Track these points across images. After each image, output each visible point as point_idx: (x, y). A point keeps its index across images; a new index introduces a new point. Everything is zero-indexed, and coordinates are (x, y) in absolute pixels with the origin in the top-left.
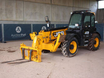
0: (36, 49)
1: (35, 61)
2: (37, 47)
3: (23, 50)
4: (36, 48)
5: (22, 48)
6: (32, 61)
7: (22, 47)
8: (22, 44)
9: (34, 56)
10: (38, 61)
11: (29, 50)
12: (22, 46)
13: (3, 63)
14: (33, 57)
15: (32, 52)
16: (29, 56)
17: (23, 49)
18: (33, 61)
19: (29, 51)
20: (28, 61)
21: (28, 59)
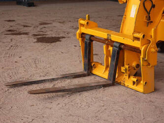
0: (137, 44)
1: (131, 86)
2: (140, 36)
3: (88, 42)
4: (138, 39)
5: (83, 35)
6: (119, 84)
7: (84, 30)
8: (84, 19)
9: (127, 67)
10: (140, 88)
11: (108, 42)
12: (83, 25)
13: (15, 85)
14: (123, 69)
15: (120, 51)
16: (107, 67)
17: (87, 37)
18: (124, 86)
19: (111, 48)
20: (105, 86)
21: (106, 75)
